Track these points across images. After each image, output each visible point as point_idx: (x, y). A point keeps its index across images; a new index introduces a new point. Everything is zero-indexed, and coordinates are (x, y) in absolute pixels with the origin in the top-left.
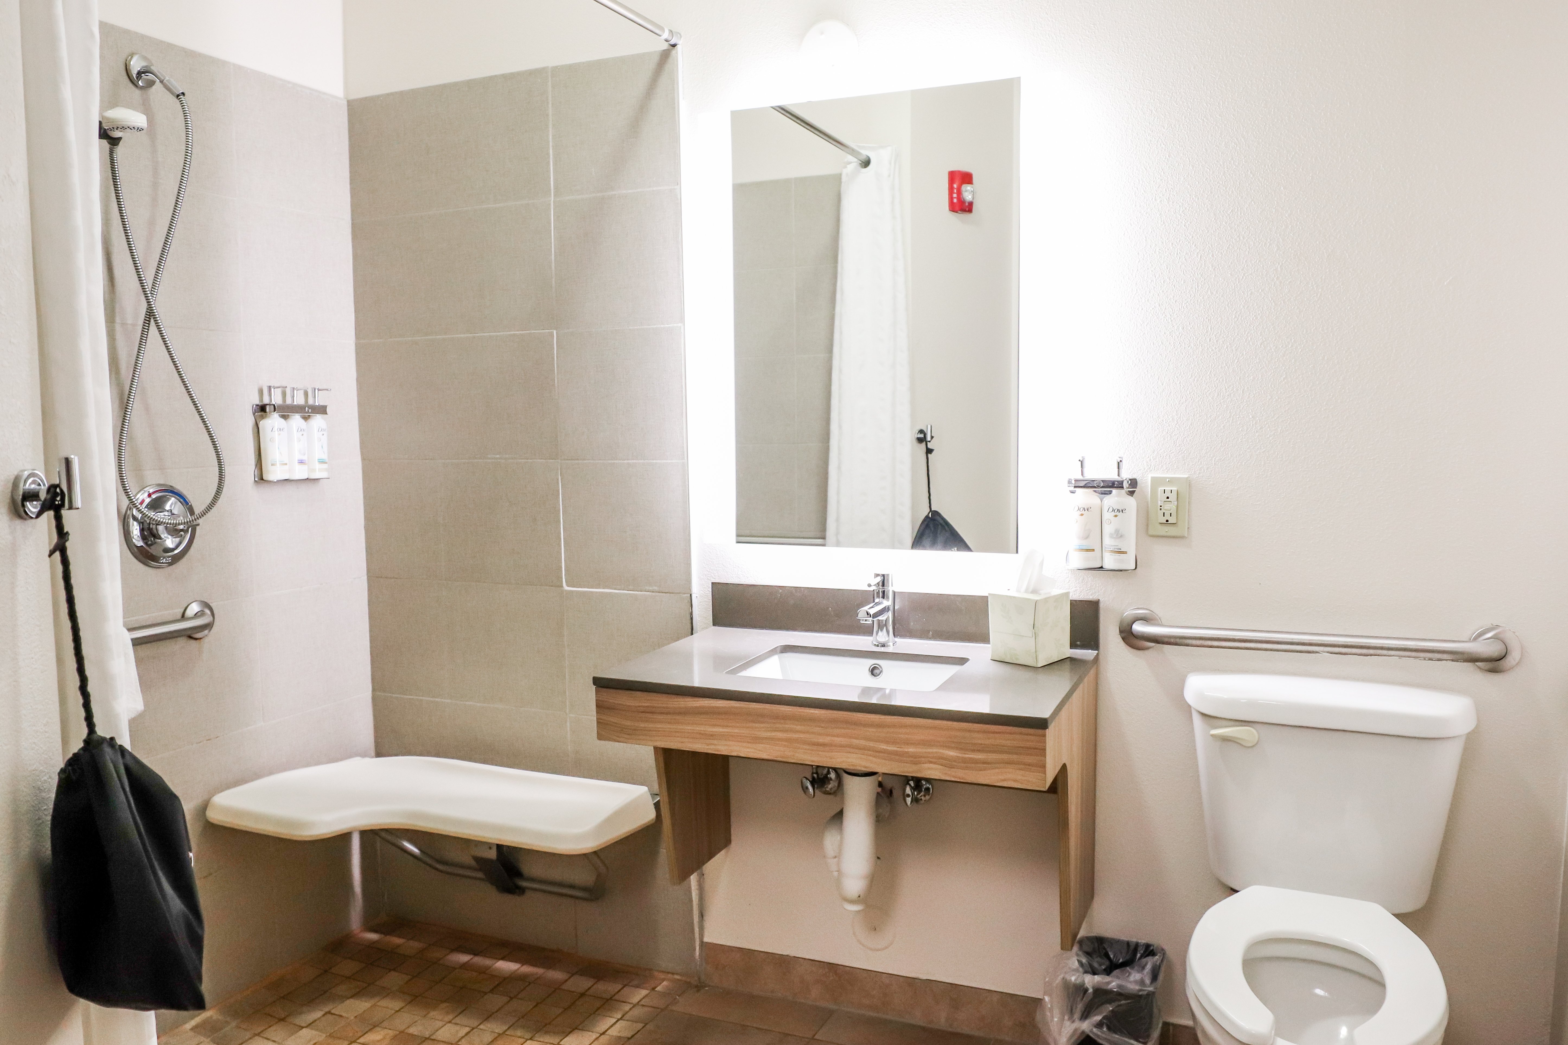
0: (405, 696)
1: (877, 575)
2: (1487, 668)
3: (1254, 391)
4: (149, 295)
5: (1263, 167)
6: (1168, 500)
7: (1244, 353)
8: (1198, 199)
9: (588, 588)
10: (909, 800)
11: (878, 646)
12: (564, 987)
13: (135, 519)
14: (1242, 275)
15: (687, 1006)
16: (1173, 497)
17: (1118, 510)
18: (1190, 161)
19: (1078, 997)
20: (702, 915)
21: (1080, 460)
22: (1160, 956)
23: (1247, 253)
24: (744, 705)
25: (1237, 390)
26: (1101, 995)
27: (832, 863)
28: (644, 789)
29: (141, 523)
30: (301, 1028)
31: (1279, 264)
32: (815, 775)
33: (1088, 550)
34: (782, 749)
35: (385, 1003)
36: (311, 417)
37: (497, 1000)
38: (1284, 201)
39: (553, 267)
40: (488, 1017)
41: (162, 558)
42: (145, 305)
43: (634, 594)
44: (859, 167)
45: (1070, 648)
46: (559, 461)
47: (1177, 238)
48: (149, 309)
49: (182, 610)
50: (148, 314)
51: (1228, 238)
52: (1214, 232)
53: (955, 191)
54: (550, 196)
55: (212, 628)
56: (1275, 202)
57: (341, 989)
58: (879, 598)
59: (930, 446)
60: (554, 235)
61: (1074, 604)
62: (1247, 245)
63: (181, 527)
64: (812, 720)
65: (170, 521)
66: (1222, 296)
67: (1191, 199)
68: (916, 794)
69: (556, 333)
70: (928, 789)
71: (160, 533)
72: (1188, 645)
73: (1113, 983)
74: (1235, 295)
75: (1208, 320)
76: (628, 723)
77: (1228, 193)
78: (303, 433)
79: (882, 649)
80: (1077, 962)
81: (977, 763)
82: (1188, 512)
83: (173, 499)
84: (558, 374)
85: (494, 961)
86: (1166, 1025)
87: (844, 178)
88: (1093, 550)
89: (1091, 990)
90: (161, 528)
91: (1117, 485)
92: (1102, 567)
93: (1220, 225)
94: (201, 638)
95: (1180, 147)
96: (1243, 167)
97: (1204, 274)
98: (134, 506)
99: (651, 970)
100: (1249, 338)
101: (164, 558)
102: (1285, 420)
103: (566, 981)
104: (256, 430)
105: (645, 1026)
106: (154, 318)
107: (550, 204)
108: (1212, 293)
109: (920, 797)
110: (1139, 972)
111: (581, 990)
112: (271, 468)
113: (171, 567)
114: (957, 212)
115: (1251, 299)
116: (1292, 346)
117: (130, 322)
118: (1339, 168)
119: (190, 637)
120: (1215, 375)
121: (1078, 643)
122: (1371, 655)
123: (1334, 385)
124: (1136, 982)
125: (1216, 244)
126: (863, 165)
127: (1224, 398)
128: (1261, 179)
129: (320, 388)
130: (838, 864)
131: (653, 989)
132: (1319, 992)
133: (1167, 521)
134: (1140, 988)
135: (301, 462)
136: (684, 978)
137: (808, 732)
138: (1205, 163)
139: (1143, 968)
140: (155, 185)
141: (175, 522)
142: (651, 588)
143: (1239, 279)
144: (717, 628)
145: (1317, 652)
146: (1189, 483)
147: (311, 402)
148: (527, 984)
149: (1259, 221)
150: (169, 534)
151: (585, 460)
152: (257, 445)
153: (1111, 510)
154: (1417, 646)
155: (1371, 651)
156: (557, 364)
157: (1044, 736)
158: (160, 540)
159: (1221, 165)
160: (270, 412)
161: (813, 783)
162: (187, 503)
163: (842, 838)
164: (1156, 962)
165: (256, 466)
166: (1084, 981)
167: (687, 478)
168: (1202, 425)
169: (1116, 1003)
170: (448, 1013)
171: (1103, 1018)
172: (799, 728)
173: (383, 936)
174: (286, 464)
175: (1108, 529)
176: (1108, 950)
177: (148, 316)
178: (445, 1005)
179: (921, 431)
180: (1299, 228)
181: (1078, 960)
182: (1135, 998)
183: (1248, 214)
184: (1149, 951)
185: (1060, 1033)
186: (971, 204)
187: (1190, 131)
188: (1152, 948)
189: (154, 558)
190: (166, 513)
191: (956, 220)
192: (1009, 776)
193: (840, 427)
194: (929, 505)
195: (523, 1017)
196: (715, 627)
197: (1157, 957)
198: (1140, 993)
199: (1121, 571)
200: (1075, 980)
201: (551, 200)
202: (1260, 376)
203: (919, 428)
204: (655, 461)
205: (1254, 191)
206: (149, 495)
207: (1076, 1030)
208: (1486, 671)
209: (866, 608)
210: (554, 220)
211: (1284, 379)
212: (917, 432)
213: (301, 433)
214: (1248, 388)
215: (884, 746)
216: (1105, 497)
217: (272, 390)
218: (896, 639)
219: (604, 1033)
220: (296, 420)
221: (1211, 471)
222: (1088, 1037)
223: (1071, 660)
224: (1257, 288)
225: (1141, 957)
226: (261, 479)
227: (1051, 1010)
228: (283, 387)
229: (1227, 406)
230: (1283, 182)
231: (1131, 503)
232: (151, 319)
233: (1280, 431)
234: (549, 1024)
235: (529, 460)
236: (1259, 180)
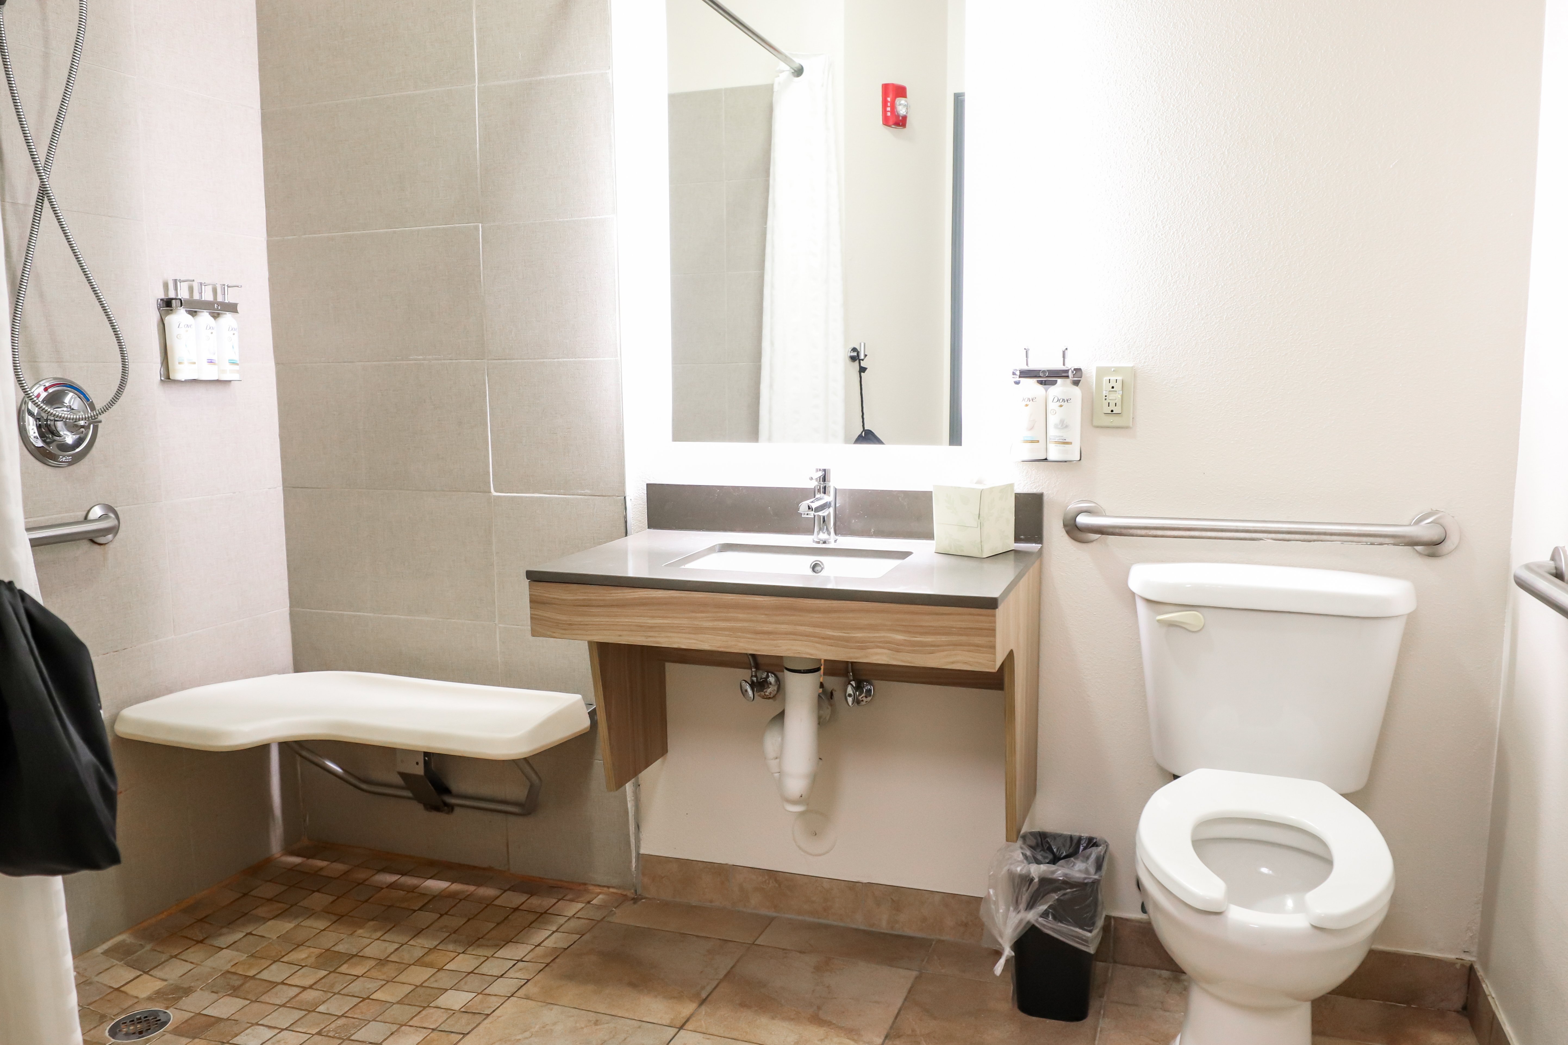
0: (326, 611)
1: (818, 470)
2: (1426, 553)
3: (1200, 277)
4: (42, 171)
5: (1211, 48)
6: (1113, 389)
7: (1191, 240)
8: (1146, 81)
9: (516, 493)
10: (850, 700)
11: (818, 543)
12: (496, 902)
13: (31, 413)
14: (1189, 159)
15: (624, 917)
16: (1118, 387)
17: (1063, 400)
18: (1138, 43)
19: (1024, 886)
20: (638, 827)
21: (1025, 349)
22: (1104, 847)
23: (1194, 137)
24: (685, 595)
25: (1183, 277)
26: (1047, 885)
27: (773, 764)
28: (578, 697)
29: (37, 419)
30: (219, 949)
31: (1226, 148)
32: (755, 679)
33: (1032, 442)
34: (724, 638)
35: (309, 923)
36: (221, 315)
37: (426, 917)
38: (1232, 84)
39: (478, 157)
40: (418, 933)
41: (61, 457)
42: (37, 182)
43: (565, 498)
44: (792, 77)
45: (1015, 543)
46: (486, 361)
47: (1124, 122)
48: (43, 186)
49: (84, 513)
50: (41, 192)
51: (1176, 121)
52: (1161, 115)
53: (889, 104)
54: (475, 82)
55: (117, 533)
56: (1223, 85)
57: (261, 911)
58: (820, 493)
59: (863, 364)
60: (479, 123)
61: (1019, 497)
62: (1194, 129)
63: (82, 423)
64: (755, 607)
65: (69, 416)
66: (1169, 181)
67: (1139, 81)
68: (857, 694)
69: (482, 227)
70: (869, 691)
71: (59, 429)
72: (1132, 535)
73: (1059, 872)
74: (1182, 180)
75: (1155, 205)
76: (564, 618)
77: (1176, 75)
78: (212, 331)
79: (824, 546)
80: (1021, 855)
81: (926, 646)
82: (1133, 402)
83: (71, 394)
84: (483, 270)
85: (421, 880)
86: (1108, 918)
87: (776, 88)
88: (1038, 441)
89: (1036, 880)
90: (60, 425)
91: (1062, 374)
92: (1046, 459)
93: (1168, 108)
94: (106, 544)
95: (1128, 27)
96: (1191, 48)
97: (1151, 159)
98: (30, 398)
99: (585, 884)
100: (1196, 224)
101: (64, 456)
102: (1230, 307)
103: (498, 897)
104: (161, 325)
105: (581, 937)
106: (47, 197)
107: (474, 90)
108: (1159, 178)
109: (862, 698)
110: (1083, 862)
111: (514, 905)
112: (178, 367)
113: (71, 467)
114: (889, 126)
115: (1198, 184)
116: (1238, 232)
117: (21, 201)
118: (1287, 49)
119: (92, 541)
120: (1161, 262)
121: (1022, 537)
122: (1314, 541)
123: (1279, 270)
124: (1080, 871)
125: (1163, 128)
126: (796, 74)
127: (1170, 285)
128: (1209, 61)
129: (230, 285)
130: (780, 765)
131: (589, 902)
132: (1264, 870)
133: (1112, 411)
134: (1086, 876)
135: (211, 362)
136: (619, 891)
137: (750, 621)
138: (1154, 44)
139: (1088, 858)
140: (46, 56)
141: (75, 417)
142: (583, 492)
143: (1186, 164)
144: (652, 530)
145: (1261, 539)
146: (1134, 372)
147: (220, 299)
148: (458, 900)
149: (1206, 104)
150: (69, 431)
151: (514, 359)
152: (162, 341)
153: (1056, 400)
154: (1360, 531)
155: (1315, 537)
156: (483, 259)
157: (994, 616)
158: (58, 438)
159: (1169, 46)
160: (177, 307)
161: (752, 685)
162: (88, 400)
163: (782, 739)
164: (1101, 852)
165: (162, 364)
166: (1030, 871)
167: (620, 376)
168: (1148, 313)
169: (1062, 892)
170: (375, 931)
171: (1048, 907)
172: (741, 616)
173: (305, 859)
174: (195, 363)
175: (1053, 420)
176: (1051, 843)
177: (41, 195)
178: (371, 923)
179: (854, 350)
180: (1247, 110)
181: (1022, 853)
182: (1081, 886)
183: (1196, 97)
184: (1092, 843)
185: (1005, 923)
186: (905, 118)
187: (1139, 11)
188: (1095, 841)
189: (54, 457)
190: (65, 409)
191: (889, 134)
192: (959, 658)
193: (772, 344)
194: (862, 424)
195: (454, 932)
196: (650, 530)
197: (1101, 847)
198: (1086, 881)
199: (1066, 462)
200: (1021, 870)
201: (475, 86)
202: (1206, 262)
203: (852, 346)
204: (586, 359)
205: (1202, 73)
206: (46, 389)
207: (1021, 921)
208: (1426, 555)
209: (808, 502)
210: (478, 107)
211: (1230, 265)
212: (850, 350)
213: (210, 331)
214: (1194, 275)
215: (830, 633)
216: (1049, 388)
217: (179, 283)
218: (837, 537)
219: (539, 945)
220: (205, 316)
221: (1157, 360)
222: (1033, 927)
223: (1016, 552)
224: (1204, 172)
225: (1085, 849)
226: (167, 378)
227: (996, 903)
228: (191, 281)
229: (1173, 293)
230: (1231, 64)
231: (1076, 392)
232: (44, 197)
233: (1226, 318)
234: (482, 938)
235: (454, 361)
236: (1207, 61)
